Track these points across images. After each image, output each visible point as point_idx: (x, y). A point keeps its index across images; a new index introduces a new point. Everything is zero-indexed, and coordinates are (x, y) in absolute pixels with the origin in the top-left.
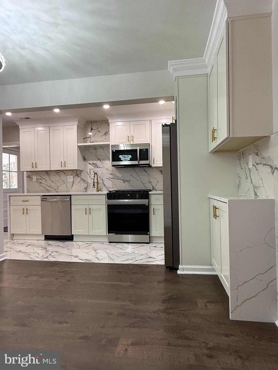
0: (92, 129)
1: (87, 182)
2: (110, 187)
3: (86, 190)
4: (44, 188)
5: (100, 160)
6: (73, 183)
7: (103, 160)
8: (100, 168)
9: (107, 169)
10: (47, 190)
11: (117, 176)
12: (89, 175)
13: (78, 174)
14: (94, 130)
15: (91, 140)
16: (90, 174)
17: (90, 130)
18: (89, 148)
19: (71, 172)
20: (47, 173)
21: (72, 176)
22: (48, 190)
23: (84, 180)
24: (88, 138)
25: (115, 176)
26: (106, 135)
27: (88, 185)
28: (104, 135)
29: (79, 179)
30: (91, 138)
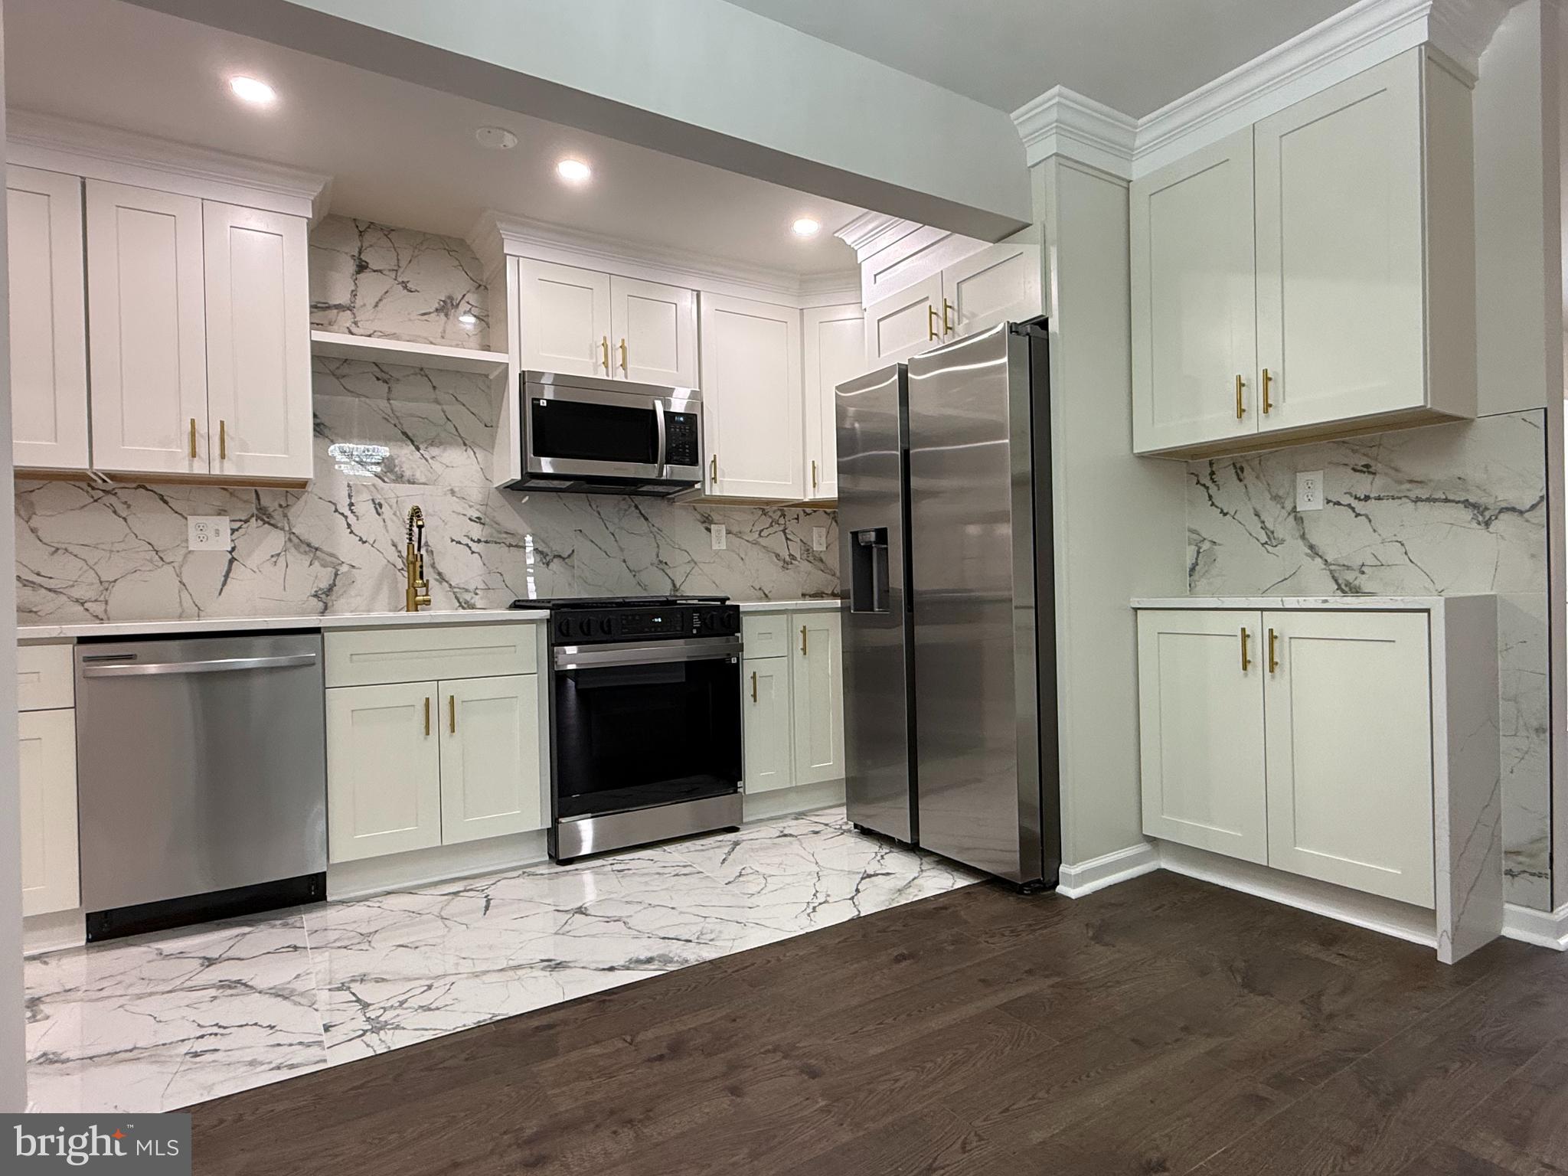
0: (362, 267)
1: (334, 560)
2: (472, 587)
3: (326, 604)
5: (412, 442)
6: (232, 561)
7: (432, 443)
8: (414, 483)
9: (453, 492)
11: (507, 533)
12: (346, 517)
13: (271, 510)
14: (375, 271)
15: (356, 323)
16: (348, 513)
17: (351, 267)
18: (345, 370)
19: (217, 498)
21: (227, 519)
23: (309, 545)
24: (335, 311)
25: (500, 532)
26: (446, 315)
27: (336, 575)
28: (437, 310)
29: (275, 540)
30: (354, 314)
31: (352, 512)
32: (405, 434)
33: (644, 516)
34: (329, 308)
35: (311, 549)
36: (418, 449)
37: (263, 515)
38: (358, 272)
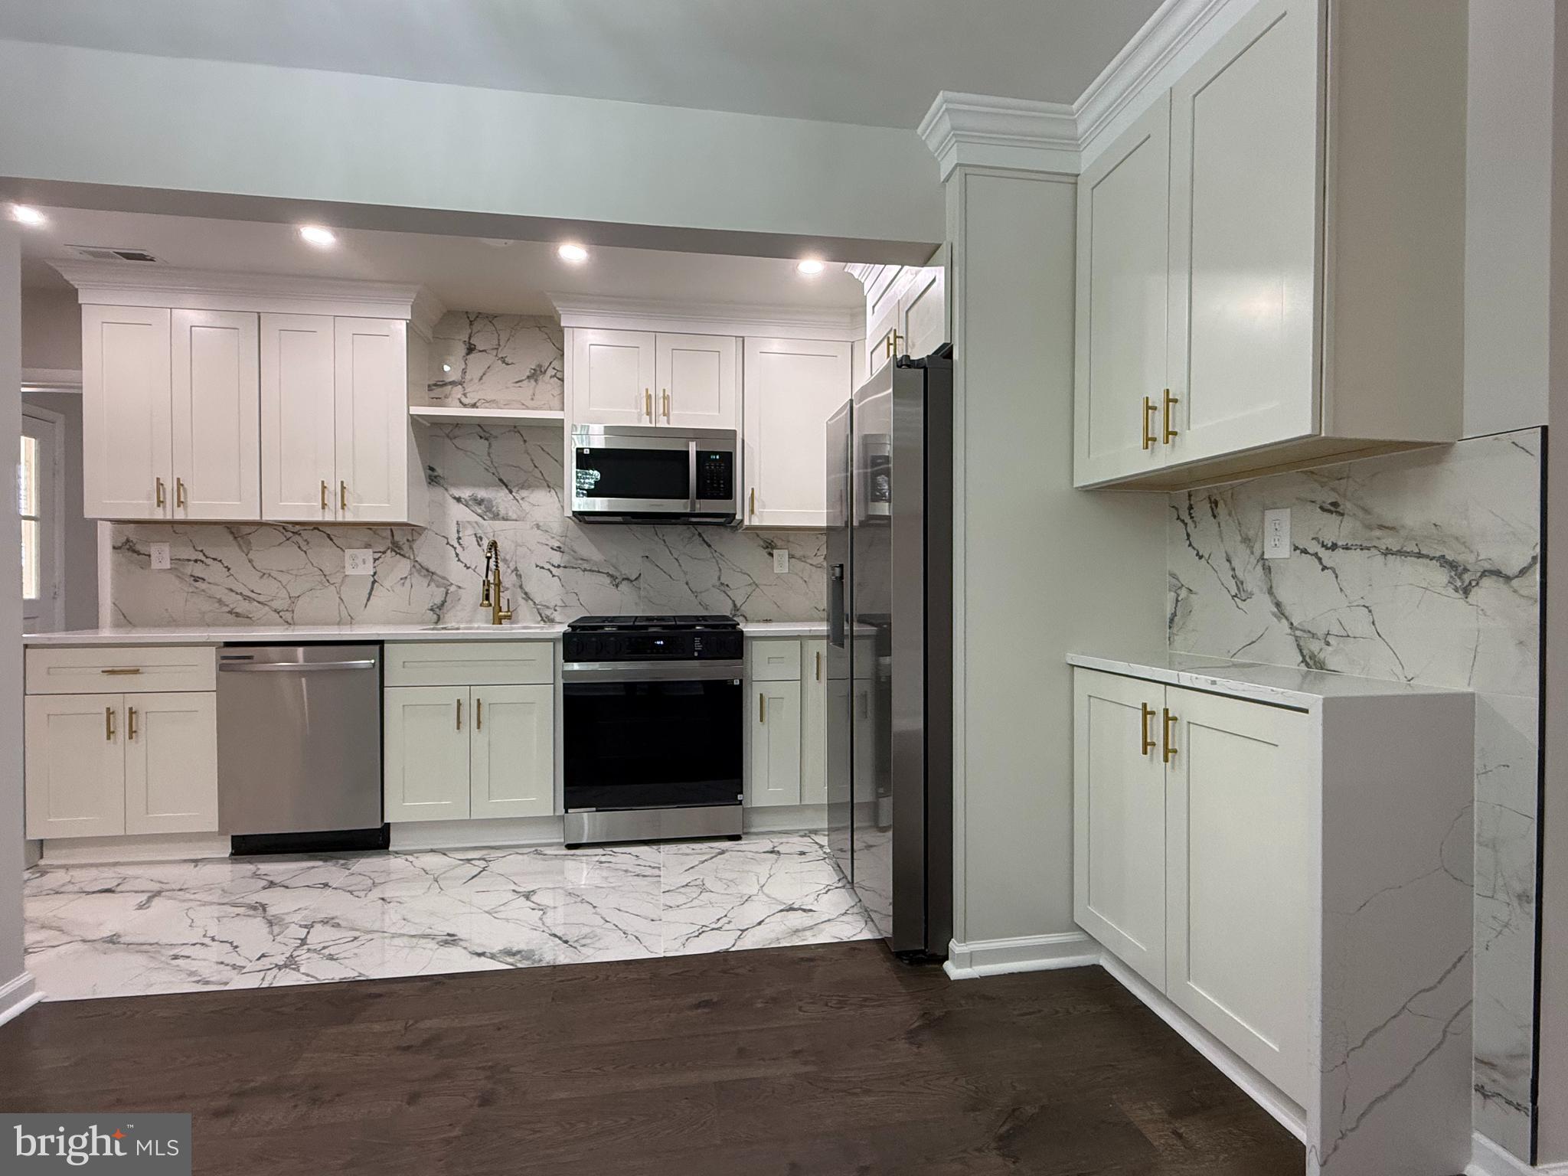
0: (471, 349)
1: (446, 582)
2: (552, 605)
3: (439, 616)
4: (217, 605)
5: (506, 486)
6: (374, 582)
7: (522, 487)
8: (507, 520)
9: (538, 527)
10: (230, 612)
11: (582, 559)
12: (455, 548)
13: (401, 543)
14: (480, 351)
15: (465, 395)
16: (456, 545)
17: (461, 350)
18: (457, 432)
19: (365, 535)
20: (232, 533)
21: (370, 551)
22: (238, 615)
23: (427, 570)
24: (450, 387)
25: (576, 559)
26: (536, 381)
27: (447, 593)
28: (528, 377)
29: (403, 566)
30: (464, 387)
31: (460, 544)
32: (501, 480)
33: (707, 543)
34: (445, 384)
35: (430, 574)
36: (511, 492)
37: (396, 548)
38: (468, 354)
